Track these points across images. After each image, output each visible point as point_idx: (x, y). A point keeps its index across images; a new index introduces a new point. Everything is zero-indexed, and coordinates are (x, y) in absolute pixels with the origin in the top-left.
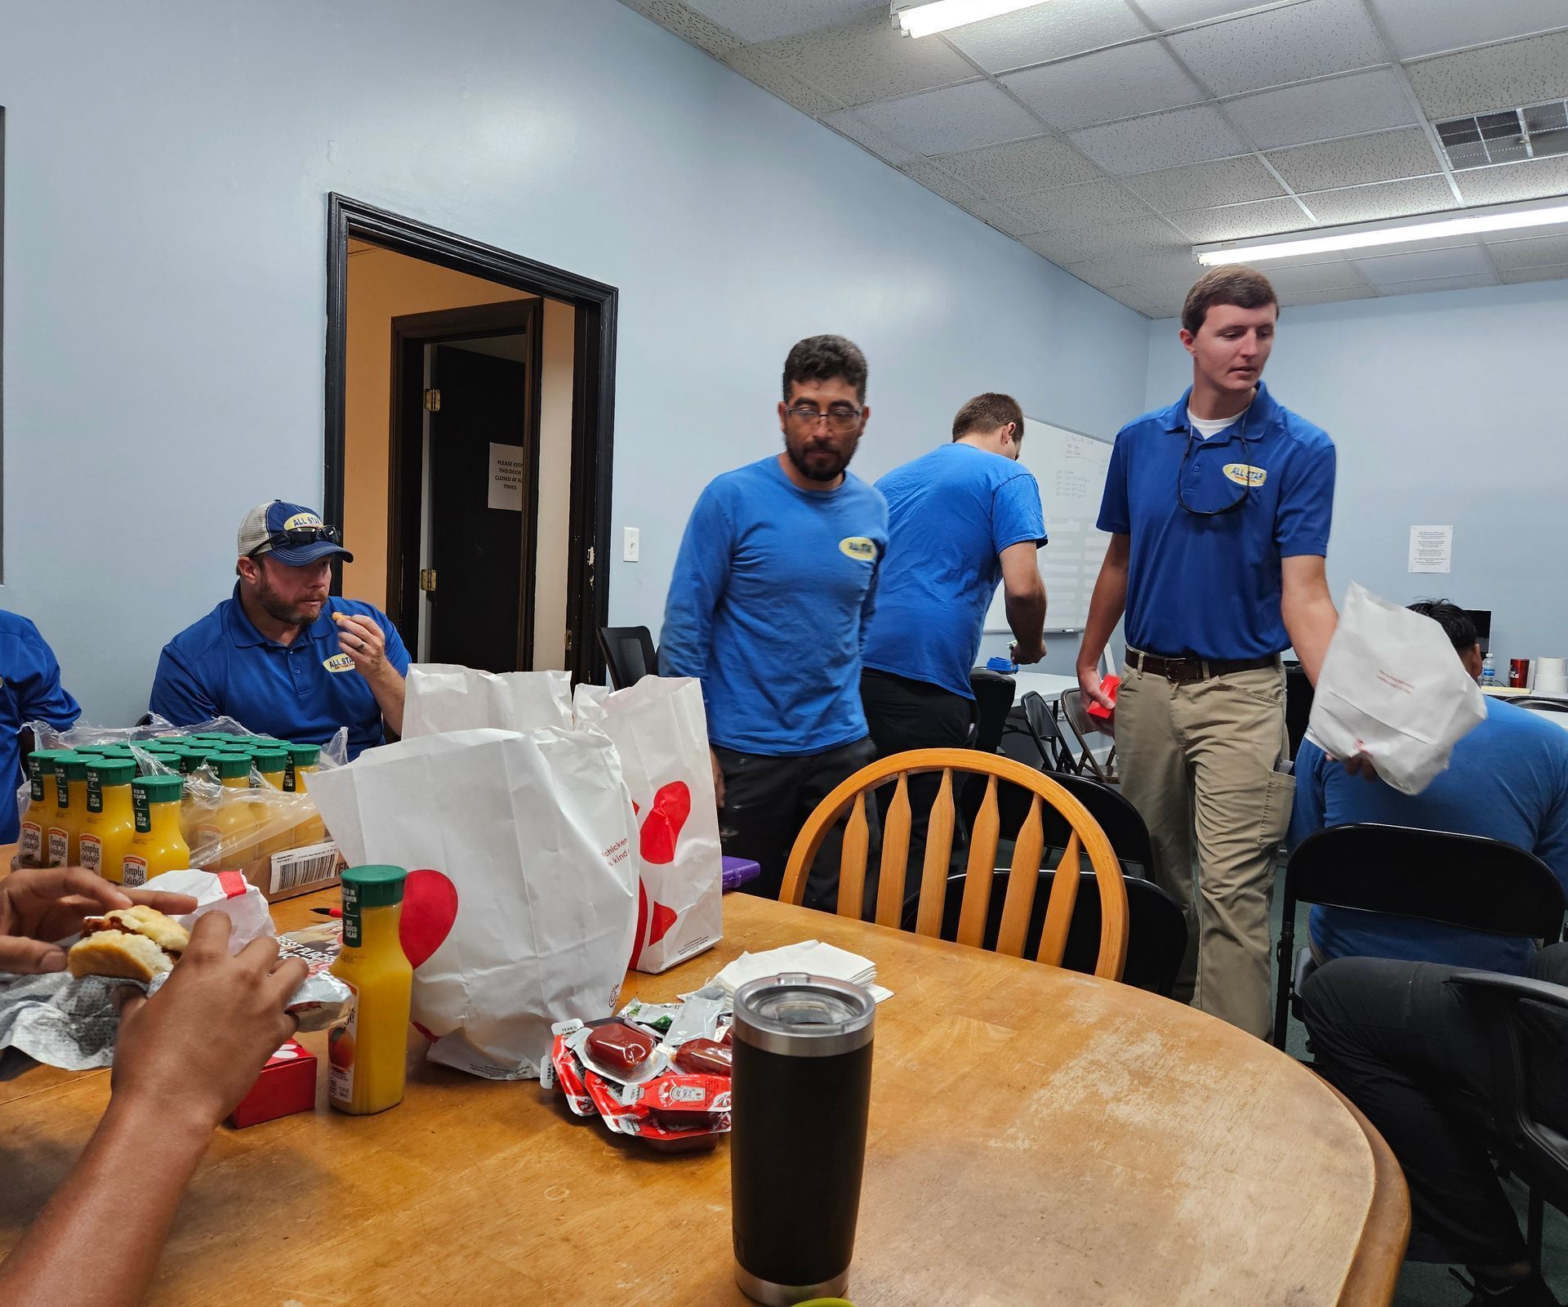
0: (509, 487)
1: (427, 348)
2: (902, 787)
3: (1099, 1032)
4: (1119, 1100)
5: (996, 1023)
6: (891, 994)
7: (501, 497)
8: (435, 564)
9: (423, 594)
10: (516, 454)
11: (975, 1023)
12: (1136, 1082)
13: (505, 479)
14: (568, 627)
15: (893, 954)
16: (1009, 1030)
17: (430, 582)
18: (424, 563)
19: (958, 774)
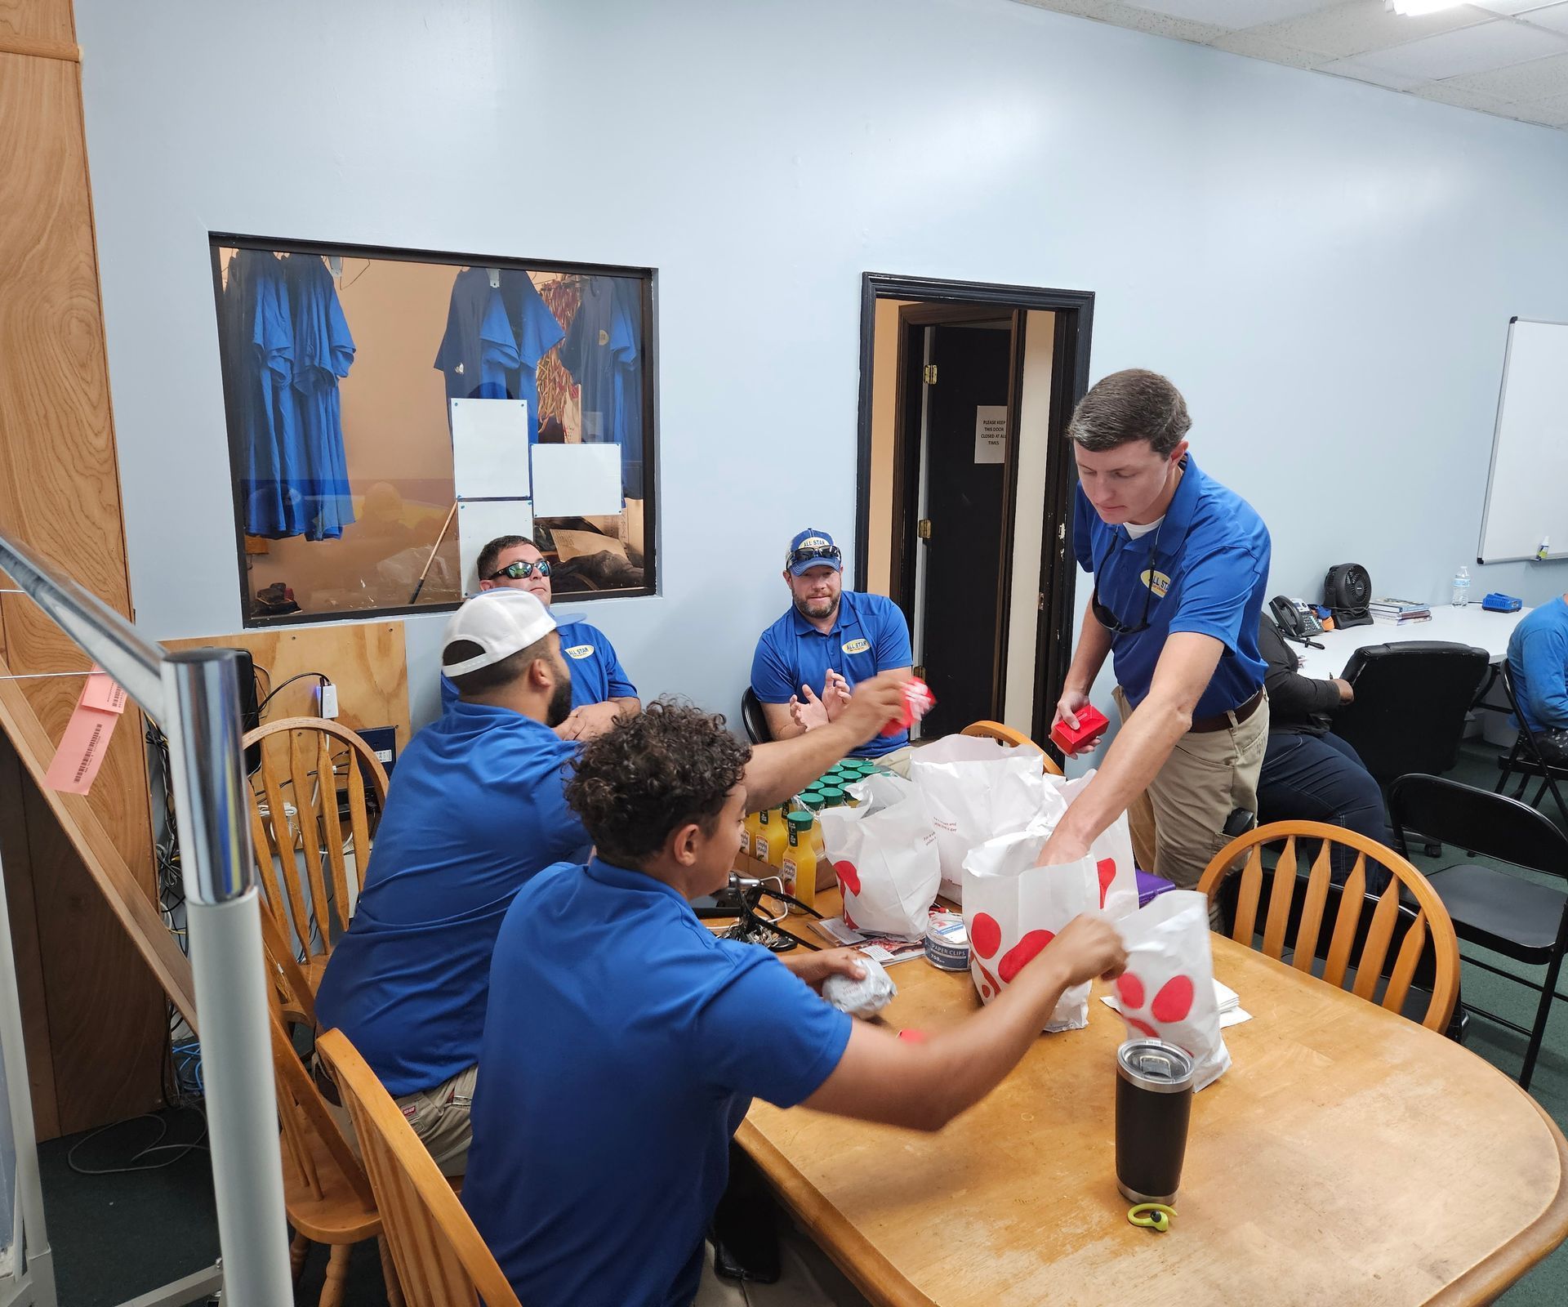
0: (993, 443)
1: (927, 330)
2: (1290, 846)
3: (1398, 1072)
4: (1388, 1126)
5: (1322, 1053)
6: (1251, 1017)
7: (986, 453)
8: (930, 515)
9: (920, 540)
10: (1000, 413)
11: (1306, 1050)
12: (1407, 1115)
13: (990, 436)
14: (1041, 590)
15: (1263, 981)
16: (1330, 1060)
17: (925, 530)
18: (921, 515)
19: (1336, 846)
